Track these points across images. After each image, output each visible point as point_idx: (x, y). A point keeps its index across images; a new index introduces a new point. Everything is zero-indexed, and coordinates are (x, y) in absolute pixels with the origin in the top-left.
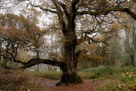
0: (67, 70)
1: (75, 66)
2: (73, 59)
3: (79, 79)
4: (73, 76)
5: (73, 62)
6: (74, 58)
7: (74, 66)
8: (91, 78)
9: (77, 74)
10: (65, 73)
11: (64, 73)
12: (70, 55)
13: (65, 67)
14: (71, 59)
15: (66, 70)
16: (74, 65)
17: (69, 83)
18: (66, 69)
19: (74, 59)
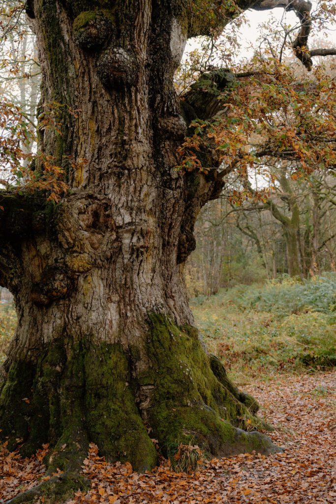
0: (73, 288)
1: (166, 245)
2: (141, 148)
3: (219, 399)
4: (142, 366)
5: (149, 193)
6: (158, 135)
7: (154, 241)
8: (307, 361)
9: (190, 331)
10: (49, 332)
11: (35, 325)
12: (104, 102)
13: (44, 248)
14: (123, 152)
15: (59, 283)
16: (164, 225)
17: (88, 464)
18: (50, 273)
19: (156, 154)
